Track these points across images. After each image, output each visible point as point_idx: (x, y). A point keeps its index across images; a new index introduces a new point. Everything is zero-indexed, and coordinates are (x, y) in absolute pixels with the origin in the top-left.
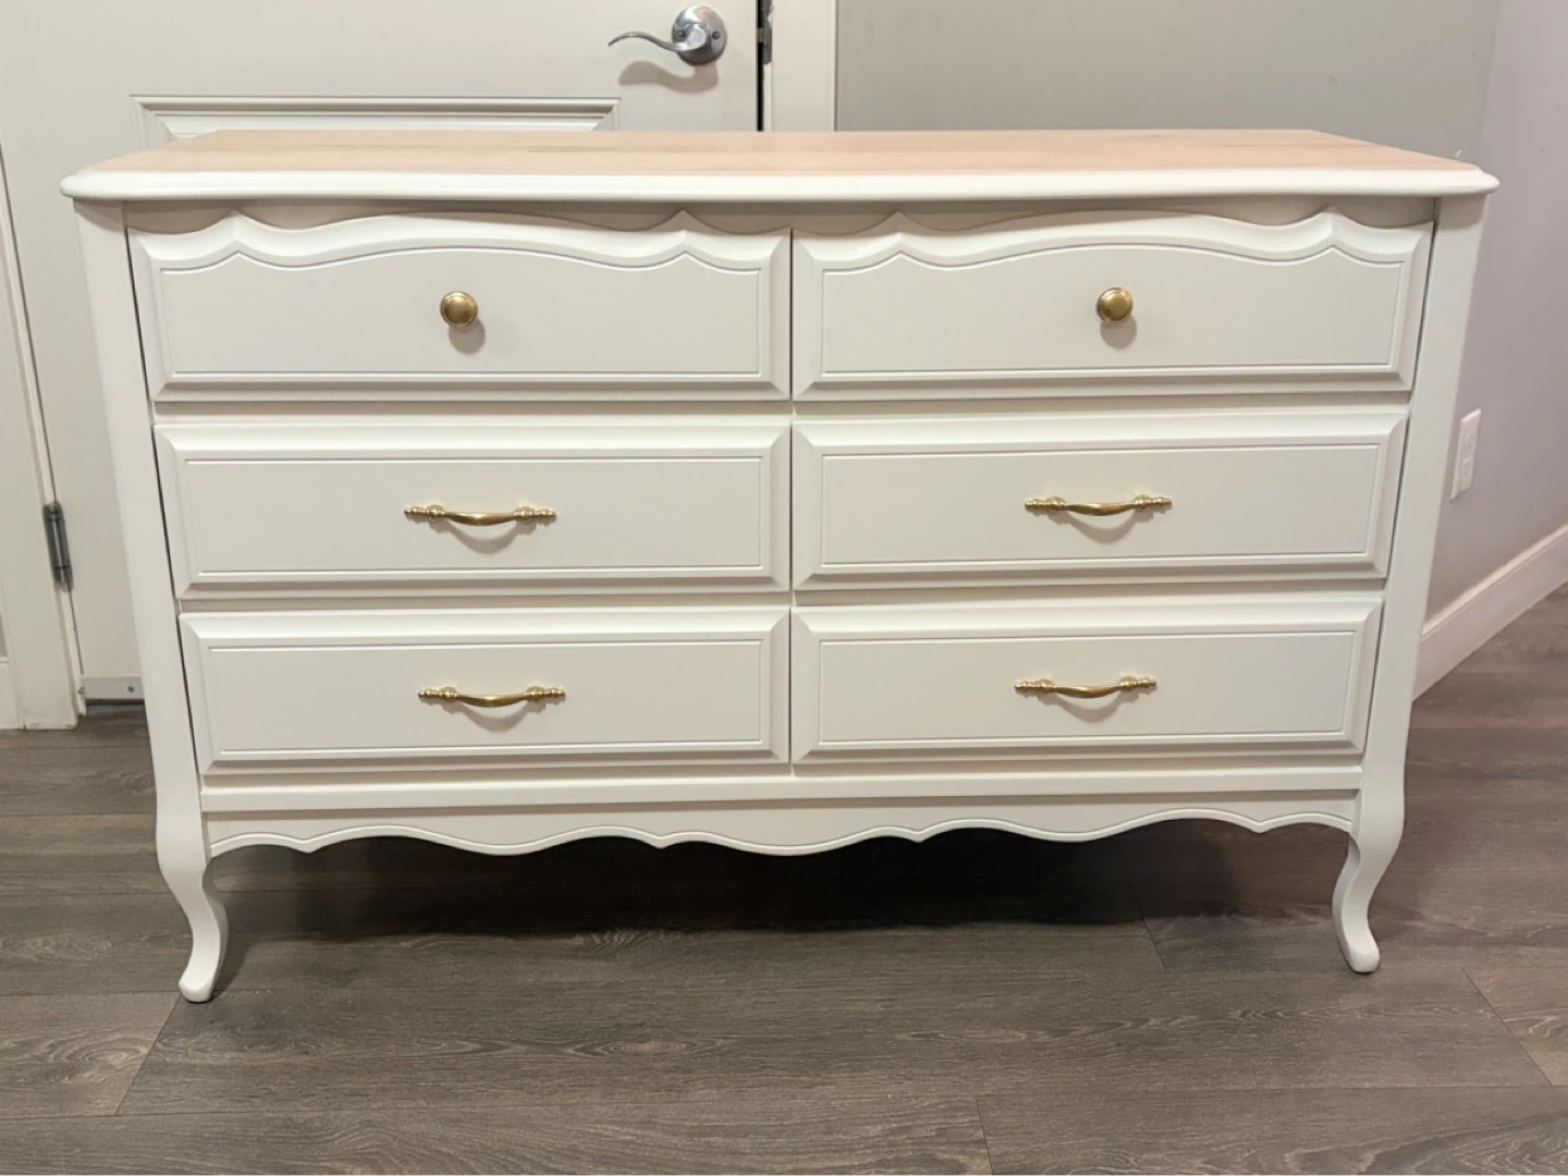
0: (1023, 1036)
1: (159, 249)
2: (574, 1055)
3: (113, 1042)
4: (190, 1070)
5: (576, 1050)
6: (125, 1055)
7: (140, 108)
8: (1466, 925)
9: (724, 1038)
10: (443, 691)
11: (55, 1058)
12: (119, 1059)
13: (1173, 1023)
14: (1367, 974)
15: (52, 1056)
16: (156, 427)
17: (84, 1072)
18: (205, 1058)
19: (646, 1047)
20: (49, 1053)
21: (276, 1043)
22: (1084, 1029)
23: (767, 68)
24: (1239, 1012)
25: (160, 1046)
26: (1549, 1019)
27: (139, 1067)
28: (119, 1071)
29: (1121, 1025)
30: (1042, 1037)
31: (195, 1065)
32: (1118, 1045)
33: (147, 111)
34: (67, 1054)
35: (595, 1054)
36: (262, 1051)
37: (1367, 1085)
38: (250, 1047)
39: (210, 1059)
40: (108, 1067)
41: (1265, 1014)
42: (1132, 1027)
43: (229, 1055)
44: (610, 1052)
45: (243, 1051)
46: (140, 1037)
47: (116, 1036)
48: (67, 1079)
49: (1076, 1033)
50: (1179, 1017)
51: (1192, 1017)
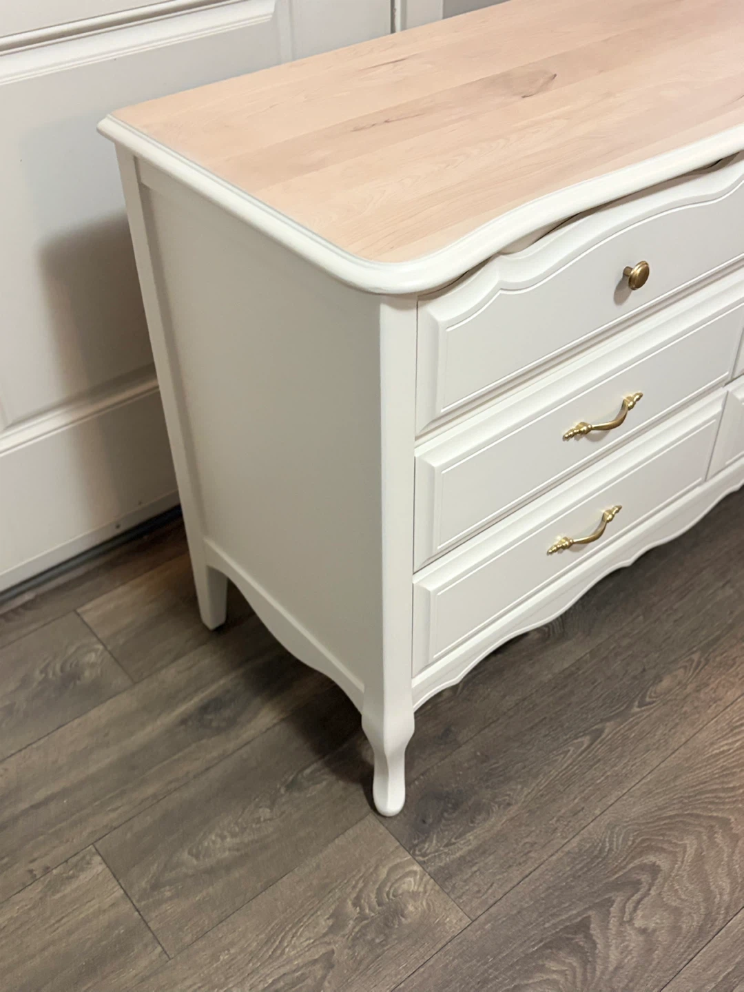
3: (389, 874)
6: (408, 880)
11: (372, 911)
12: (411, 885)
15: (367, 911)
17: (405, 908)
18: (460, 849)
20: (362, 910)
25: (420, 859)
28: (425, 891)
31: (464, 856)
34: (375, 904)
35: (650, 703)
36: (485, 820)
38: (472, 822)
39: (464, 847)
43: (470, 836)
44: (654, 697)
45: (473, 828)
46: (399, 860)
47: (383, 872)
48: (403, 919)
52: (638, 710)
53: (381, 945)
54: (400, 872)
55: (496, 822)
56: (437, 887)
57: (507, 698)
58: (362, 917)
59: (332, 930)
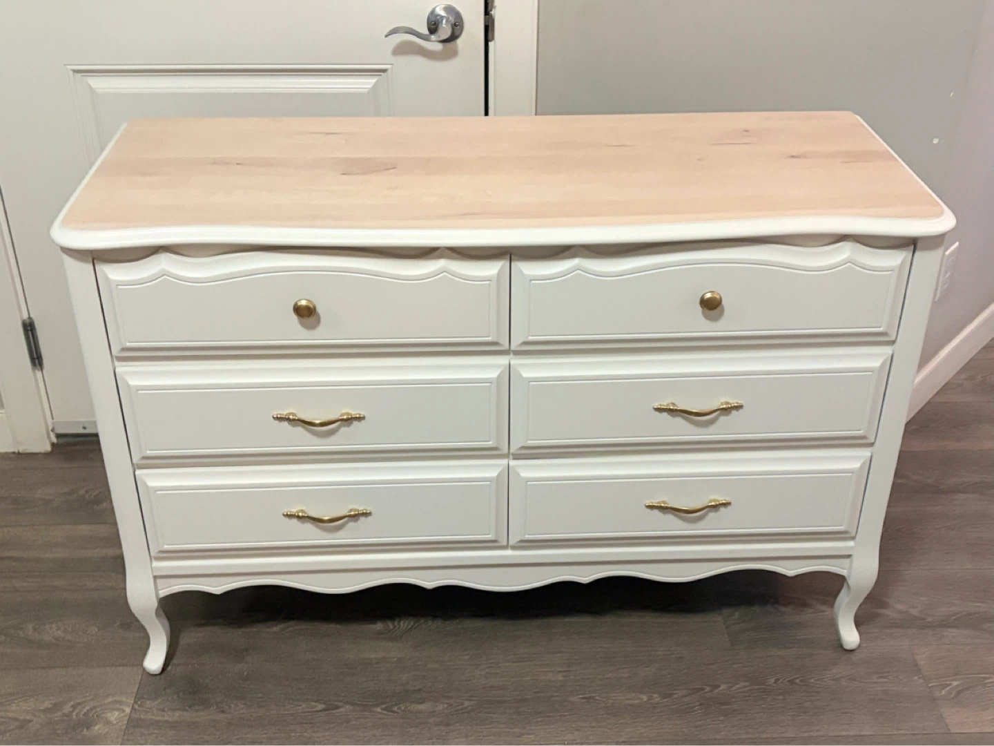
0: (645, 698)
1: (115, 273)
2: (380, 713)
3: (109, 703)
4: (156, 724)
5: (382, 709)
6: (117, 713)
7: (71, 73)
8: (914, 612)
9: (470, 700)
10: (298, 512)
11: (77, 715)
12: (113, 716)
13: (734, 688)
14: (852, 651)
15: (74, 714)
16: (116, 370)
17: (95, 725)
18: (164, 716)
19: (422, 707)
20: (73, 711)
21: (205, 704)
22: (681, 693)
23: (491, 44)
24: (773, 680)
25: (136, 706)
26: (955, 683)
27: (126, 722)
28: (115, 725)
29: (703, 689)
30: (656, 698)
31: (159, 721)
32: (701, 704)
33: (76, 74)
34: (83, 713)
35: (394, 712)
36: (197, 711)
37: (844, 733)
38: (190, 707)
39: (168, 717)
40: (108, 722)
41: (789, 681)
42: (709, 692)
43: (177, 713)
44: (402, 710)
45: (185, 710)
46: (124, 699)
47: (110, 699)
48: (85, 730)
49: (675, 696)
50: (738, 684)
51: (746, 684)
52: (380, 710)
53: (58, 735)
54: (117, 706)
55: (202, 716)
56: (124, 727)
58: (69, 715)
59: (46, 711)
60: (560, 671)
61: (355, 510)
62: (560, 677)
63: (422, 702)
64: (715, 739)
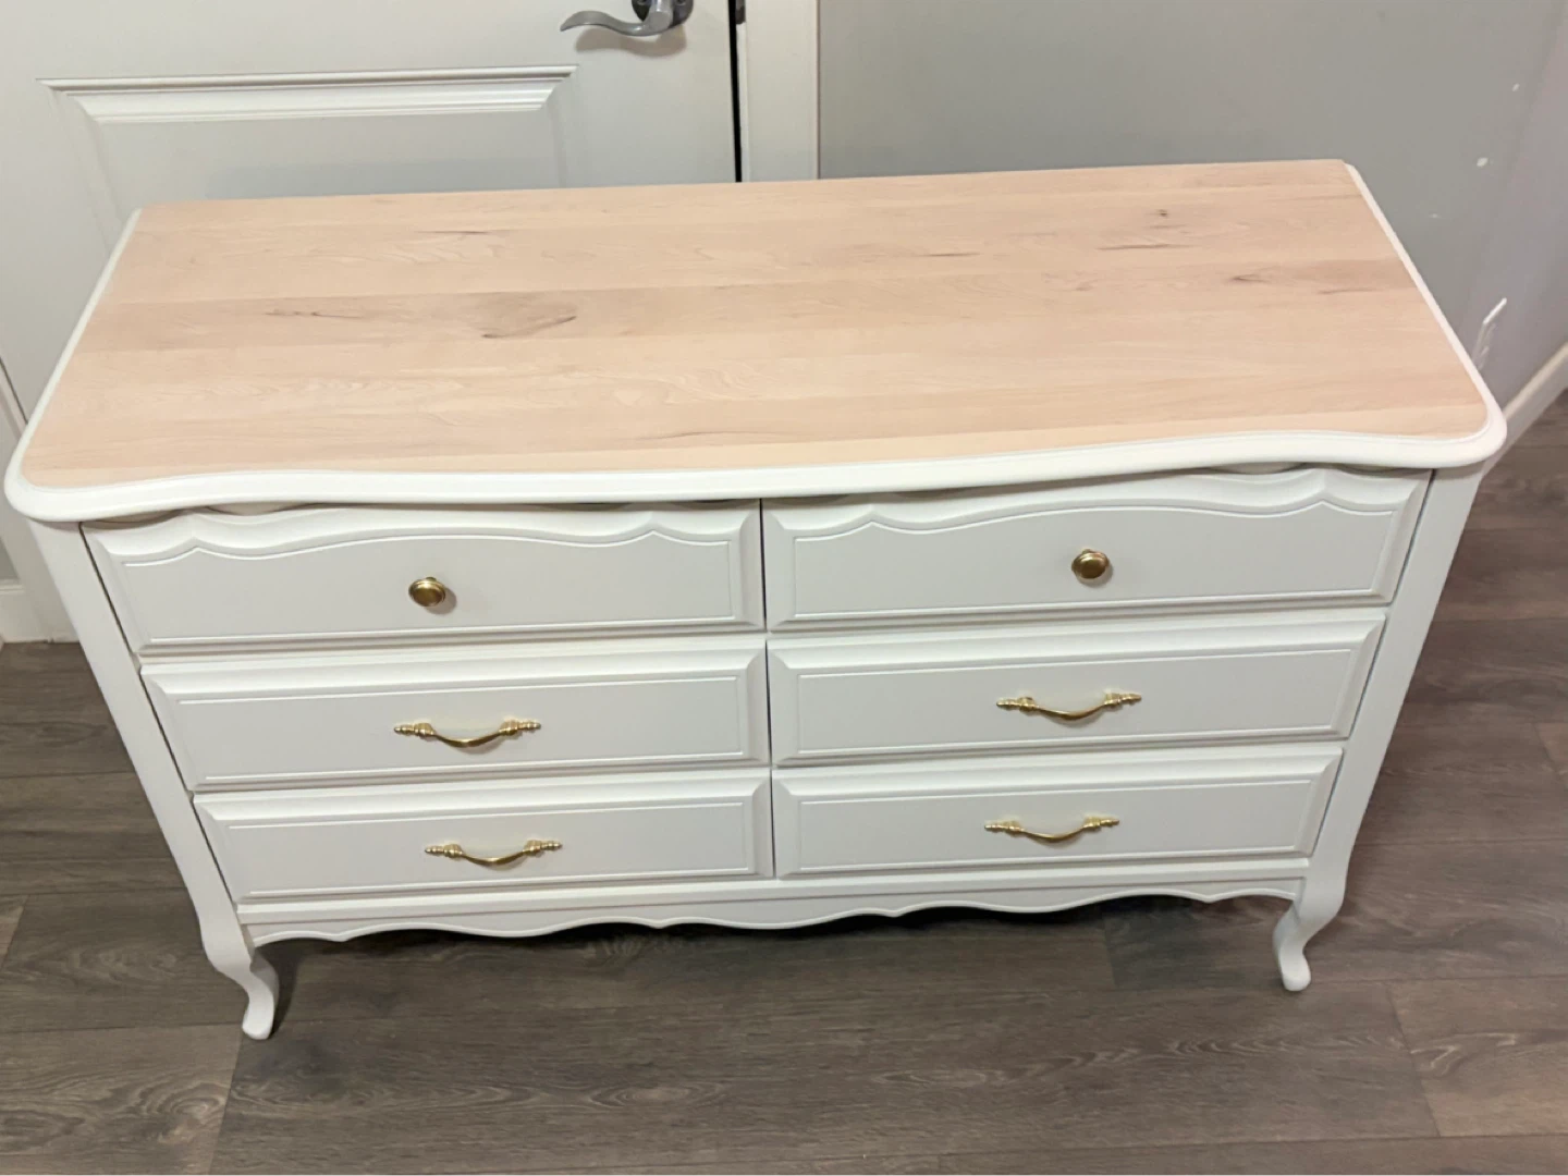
0: (983, 1077)
1: (115, 545)
2: (590, 1105)
3: (196, 1088)
4: (264, 1125)
5: (595, 1099)
6: (206, 1106)
7: (50, 92)
8: (1397, 921)
9: (722, 1082)
10: (448, 847)
11: (149, 1110)
12: (202, 1111)
13: (1117, 1060)
14: (1296, 993)
15: (144, 1108)
16: (143, 673)
17: (175, 1128)
18: (274, 1111)
19: (656, 1094)
20: (143, 1103)
21: (333, 1088)
22: (1038, 1067)
23: (740, 28)
24: (1176, 1045)
25: (235, 1095)
26: (1452, 1049)
27: (220, 1122)
28: (204, 1126)
29: (1070, 1061)
30: (1001, 1077)
31: (269, 1120)
32: (1067, 1088)
33: (58, 92)
34: (157, 1106)
36: (325, 1101)
37: (1279, 1138)
38: (313, 1095)
39: (279, 1112)
40: (193, 1123)
41: (1200, 1047)
42: (1083, 1065)
43: (295, 1106)
44: (623, 1101)
45: (306, 1100)
46: (217, 1083)
47: (196, 1083)
48: (161, 1136)
49: (1029, 1074)
50: (1123, 1051)
51: (1135, 1051)
52: (590, 1101)
53: (122, 1145)
54: (206, 1094)
55: (331, 1110)
56: (217, 1131)
57: (485, 1000)
58: (134, 1110)
59: (104, 1103)
60: (860, 1031)
61: (537, 843)
62: (858, 1041)
63: (653, 1083)
64: (1087, 1149)
